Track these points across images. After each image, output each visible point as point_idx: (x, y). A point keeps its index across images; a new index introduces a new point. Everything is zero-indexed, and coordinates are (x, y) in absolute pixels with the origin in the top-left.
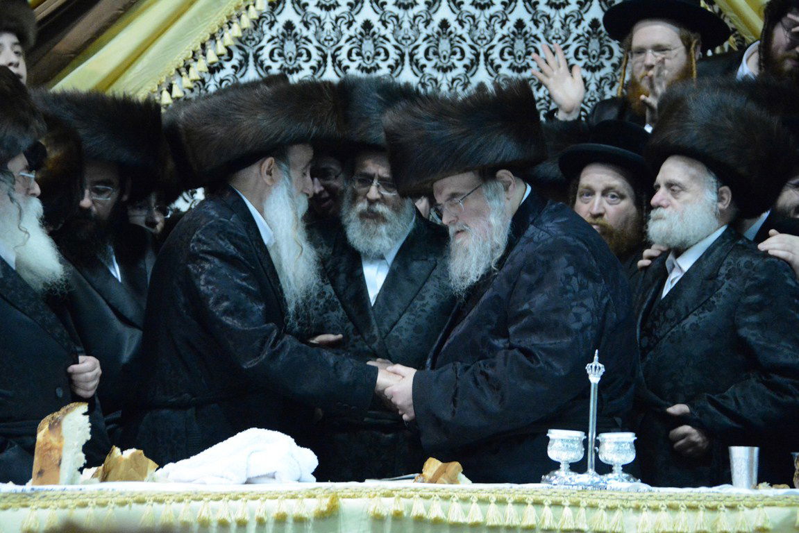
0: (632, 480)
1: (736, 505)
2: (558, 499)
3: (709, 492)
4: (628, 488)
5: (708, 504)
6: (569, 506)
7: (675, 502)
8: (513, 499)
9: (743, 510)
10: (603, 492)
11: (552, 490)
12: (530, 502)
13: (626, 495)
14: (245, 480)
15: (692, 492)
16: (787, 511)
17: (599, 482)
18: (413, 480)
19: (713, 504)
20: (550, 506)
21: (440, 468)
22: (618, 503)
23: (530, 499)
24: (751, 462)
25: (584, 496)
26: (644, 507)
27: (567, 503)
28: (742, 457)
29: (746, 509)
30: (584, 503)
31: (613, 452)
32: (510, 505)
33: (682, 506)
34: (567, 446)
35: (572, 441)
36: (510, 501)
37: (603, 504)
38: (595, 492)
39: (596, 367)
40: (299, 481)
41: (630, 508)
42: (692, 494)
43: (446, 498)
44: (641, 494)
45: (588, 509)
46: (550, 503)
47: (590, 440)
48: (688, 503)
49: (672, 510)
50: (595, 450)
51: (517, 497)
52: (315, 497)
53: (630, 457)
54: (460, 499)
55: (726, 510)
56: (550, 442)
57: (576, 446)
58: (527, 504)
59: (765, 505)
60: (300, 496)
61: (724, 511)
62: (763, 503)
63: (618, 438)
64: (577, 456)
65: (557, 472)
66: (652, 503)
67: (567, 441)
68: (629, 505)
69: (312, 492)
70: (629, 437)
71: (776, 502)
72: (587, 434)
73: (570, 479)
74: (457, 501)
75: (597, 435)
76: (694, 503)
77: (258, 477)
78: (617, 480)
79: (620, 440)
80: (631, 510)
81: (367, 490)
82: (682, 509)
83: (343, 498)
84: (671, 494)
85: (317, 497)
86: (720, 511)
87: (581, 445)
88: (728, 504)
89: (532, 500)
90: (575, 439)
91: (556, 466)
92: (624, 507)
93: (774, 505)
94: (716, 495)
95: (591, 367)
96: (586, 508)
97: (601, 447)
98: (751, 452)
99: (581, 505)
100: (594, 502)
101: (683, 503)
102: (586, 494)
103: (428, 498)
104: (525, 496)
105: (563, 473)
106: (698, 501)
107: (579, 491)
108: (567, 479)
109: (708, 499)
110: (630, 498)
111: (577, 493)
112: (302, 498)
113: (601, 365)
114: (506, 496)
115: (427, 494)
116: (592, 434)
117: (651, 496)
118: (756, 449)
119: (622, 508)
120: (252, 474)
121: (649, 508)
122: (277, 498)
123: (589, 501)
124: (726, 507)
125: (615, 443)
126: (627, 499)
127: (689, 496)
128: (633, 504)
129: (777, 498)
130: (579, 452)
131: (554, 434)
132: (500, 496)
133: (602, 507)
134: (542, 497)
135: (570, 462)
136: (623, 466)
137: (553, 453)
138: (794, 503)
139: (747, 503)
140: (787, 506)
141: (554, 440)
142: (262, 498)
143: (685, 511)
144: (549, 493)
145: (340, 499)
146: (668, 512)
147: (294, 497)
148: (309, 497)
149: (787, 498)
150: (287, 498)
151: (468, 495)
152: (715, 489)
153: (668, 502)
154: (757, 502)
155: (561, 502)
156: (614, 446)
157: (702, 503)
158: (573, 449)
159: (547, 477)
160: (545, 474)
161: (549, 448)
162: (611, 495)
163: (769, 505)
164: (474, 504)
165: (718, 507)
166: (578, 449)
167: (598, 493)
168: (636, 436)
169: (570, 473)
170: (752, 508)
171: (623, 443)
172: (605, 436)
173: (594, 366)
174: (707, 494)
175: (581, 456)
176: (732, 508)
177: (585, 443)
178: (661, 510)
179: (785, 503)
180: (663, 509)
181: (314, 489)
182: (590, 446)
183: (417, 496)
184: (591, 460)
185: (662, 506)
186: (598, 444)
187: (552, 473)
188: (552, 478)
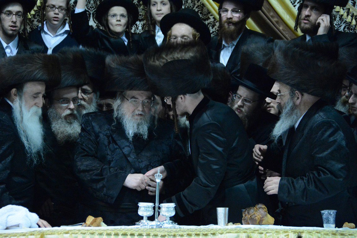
0: (173, 223)
1: (215, 233)
2: (141, 233)
3: (204, 228)
4: (171, 227)
5: (204, 233)
6: (146, 235)
7: (190, 233)
8: (121, 233)
9: (218, 235)
10: (160, 229)
11: (139, 229)
12: (129, 234)
13: (170, 230)
14: (5, 228)
15: (197, 228)
16: (236, 234)
17: (159, 225)
18: (81, 226)
19: (206, 233)
20: (138, 235)
21: (93, 220)
22: (166, 233)
23: (129, 233)
24: (225, 214)
25: (152, 231)
26: (177, 235)
27: (145, 234)
28: (222, 212)
29: (219, 235)
30: (152, 234)
31: (166, 211)
32: (120, 236)
33: (193, 234)
34: (146, 209)
35: (149, 207)
36: (120, 234)
37: (160, 234)
38: (157, 229)
39: (159, 175)
40: (30, 227)
41: (171, 235)
42: (197, 229)
43: (92, 234)
44: (176, 229)
45: (154, 236)
46: (138, 234)
47: (156, 207)
48: (195, 233)
49: (189, 236)
50: (158, 211)
51: (123, 232)
52: (34, 235)
53: (173, 214)
54: (99, 234)
55: (211, 235)
56: (139, 208)
57: (150, 209)
58: (127, 235)
59: (227, 233)
60: (27, 235)
61: (210, 236)
62: (226, 232)
63: (168, 205)
64: (150, 213)
65: (142, 221)
66: (181, 233)
67: (146, 207)
68: (171, 234)
69: (33, 233)
70: (172, 205)
71: (231, 231)
72: (155, 204)
73: (147, 223)
74: (97, 235)
75: (159, 205)
76: (198, 233)
77: (11, 226)
78: (167, 223)
79: (169, 206)
80: (172, 236)
81: (57, 231)
82: (193, 235)
83: (47, 235)
84: (188, 229)
85: (35, 234)
86: (208, 236)
87: (152, 209)
88: (212, 232)
89: (130, 233)
90: (150, 206)
91: (142, 218)
92: (169, 235)
93: (230, 233)
94: (207, 229)
95: (157, 175)
96: (153, 236)
97: (161, 209)
98: (225, 210)
99: (151, 235)
100: (156, 233)
101: (193, 233)
102: (153, 230)
103: (84, 234)
104: (127, 232)
105: (145, 221)
106: (200, 232)
107: (150, 229)
108: (146, 224)
109: (204, 231)
110: (171, 231)
111: (149, 230)
112: (28, 236)
113: (161, 175)
114: (119, 232)
115: (84, 232)
116: (157, 204)
117: (180, 230)
118: (227, 208)
119: (168, 236)
120: (9, 225)
121: (179, 235)
122: (16, 236)
123: (154, 233)
124: (211, 234)
125: (167, 207)
126: (170, 232)
127: (196, 230)
128: (173, 234)
129: (232, 229)
130: (151, 212)
131: (141, 204)
132: (116, 232)
133: (160, 235)
134: (134, 232)
135: (148, 216)
136: (170, 217)
137: (140, 213)
138: (239, 231)
139: (220, 232)
140: (236, 233)
141: (141, 207)
142: (9, 236)
143: (194, 236)
144: (137, 230)
145: (45, 236)
146: (187, 237)
147: (24, 235)
148: (31, 235)
149: (236, 229)
150: (21, 236)
151: (102, 232)
152: (207, 226)
153: (187, 233)
154: (224, 231)
155: (142, 234)
156: (166, 209)
157: (201, 233)
158: (149, 211)
159: (138, 223)
160: (137, 222)
161: (139, 210)
162: (164, 230)
163: (228, 233)
164: (104, 236)
165: (208, 234)
166: (151, 210)
167: (158, 229)
168: (175, 204)
169: (148, 221)
170: (221, 234)
171: (170, 207)
172: (162, 205)
173: (158, 174)
174: (204, 229)
175: (152, 214)
176: (214, 234)
177: (154, 208)
178: (184, 236)
179: (235, 231)
180: (185, 235)
181: (34, 231)
182: (156, 209)
183: (80, 233)
184: (157, 215)
185: (185, 234)
186: (159, 208)
187: (140, 221)
188: (140, 223)
